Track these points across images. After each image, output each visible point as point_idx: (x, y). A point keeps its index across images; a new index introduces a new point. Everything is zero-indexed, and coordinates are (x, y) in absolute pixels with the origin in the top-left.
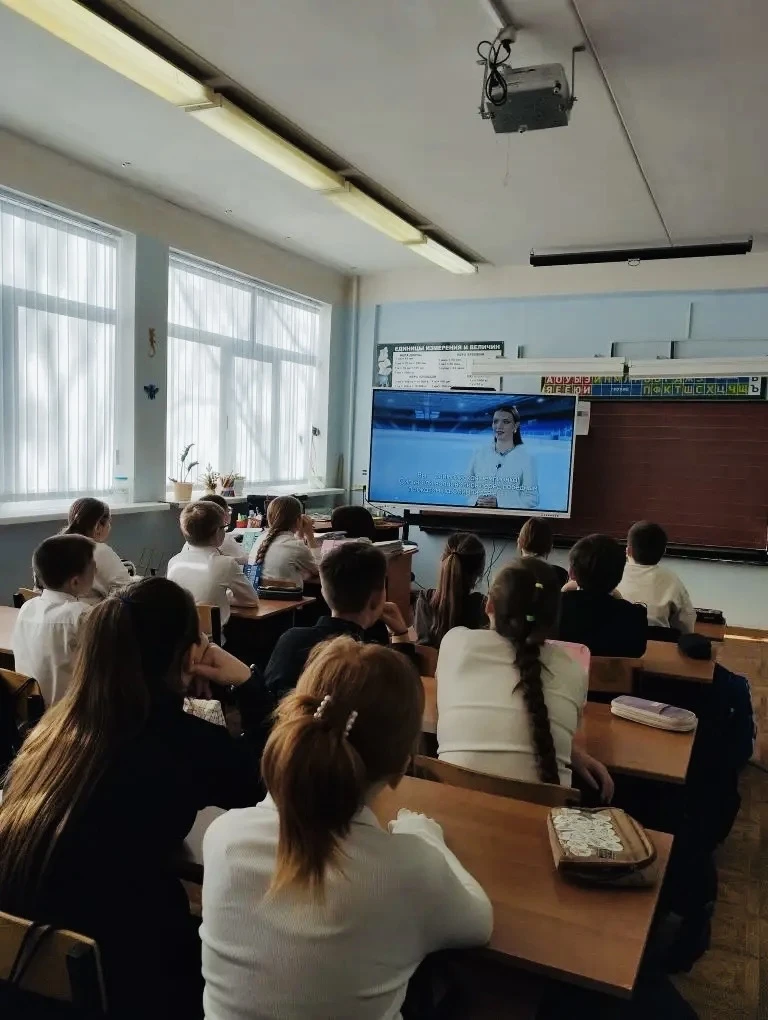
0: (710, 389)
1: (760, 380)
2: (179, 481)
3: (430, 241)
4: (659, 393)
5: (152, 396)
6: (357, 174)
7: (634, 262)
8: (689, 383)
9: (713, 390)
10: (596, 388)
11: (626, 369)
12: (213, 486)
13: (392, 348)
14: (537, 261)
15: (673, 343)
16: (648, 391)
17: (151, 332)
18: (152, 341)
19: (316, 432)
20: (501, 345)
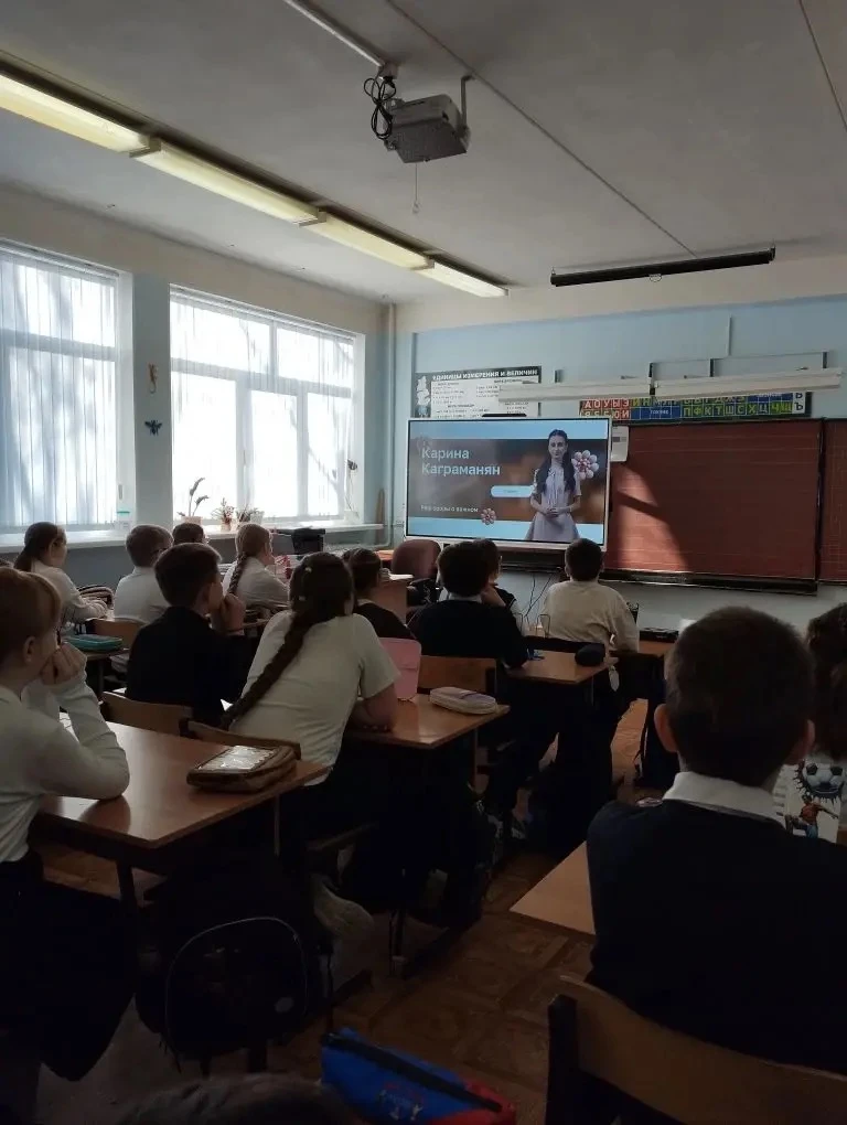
0: (752, 409)
1: (804, 398)
2: (187, 515)
3: (437, 265)
4: (700, 415)
5: (154, 431)
6: (330, 204)
7: (656, 278)
8: (729, 403)
9: (755, 409)
10: (634, 412)
11: (653, 391)
12: (227, 521)
13: (430, 377)
14: (559, 281)
15: (712, 361)
16: (688, 412)
17: (152, 368)
18: (153, 378)
19: (352, 466)
20: (538, 370)
